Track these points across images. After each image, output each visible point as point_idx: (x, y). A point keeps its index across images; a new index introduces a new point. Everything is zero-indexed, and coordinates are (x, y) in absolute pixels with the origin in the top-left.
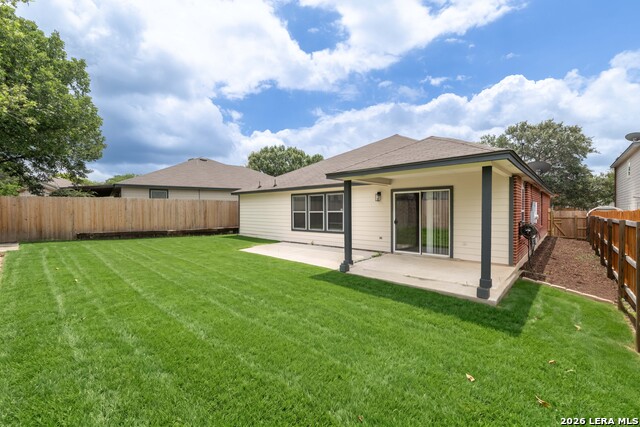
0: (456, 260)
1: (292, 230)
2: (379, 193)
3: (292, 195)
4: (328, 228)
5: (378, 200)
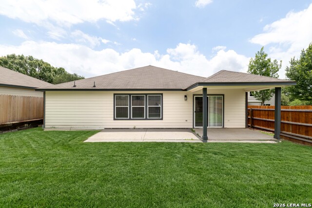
0: (226, 128)
1: (114, 119)
2: (186, 96)
3: (114, 94)
4: (149, 116)
5: (186, 100)
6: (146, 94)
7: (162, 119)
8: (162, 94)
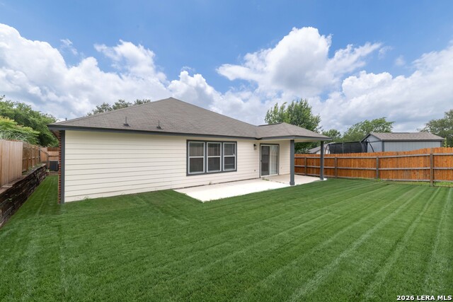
0: (280, 175)
1: (188, 175)
2: (255, 145)
3: (188, 141)
4: (225, 168)
5: (255, 149)
6: (222, 142)
7: (236, 171)
8: (236, 142)
